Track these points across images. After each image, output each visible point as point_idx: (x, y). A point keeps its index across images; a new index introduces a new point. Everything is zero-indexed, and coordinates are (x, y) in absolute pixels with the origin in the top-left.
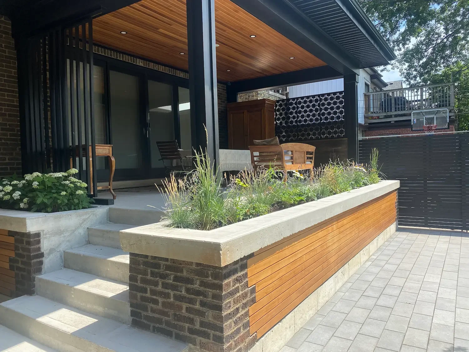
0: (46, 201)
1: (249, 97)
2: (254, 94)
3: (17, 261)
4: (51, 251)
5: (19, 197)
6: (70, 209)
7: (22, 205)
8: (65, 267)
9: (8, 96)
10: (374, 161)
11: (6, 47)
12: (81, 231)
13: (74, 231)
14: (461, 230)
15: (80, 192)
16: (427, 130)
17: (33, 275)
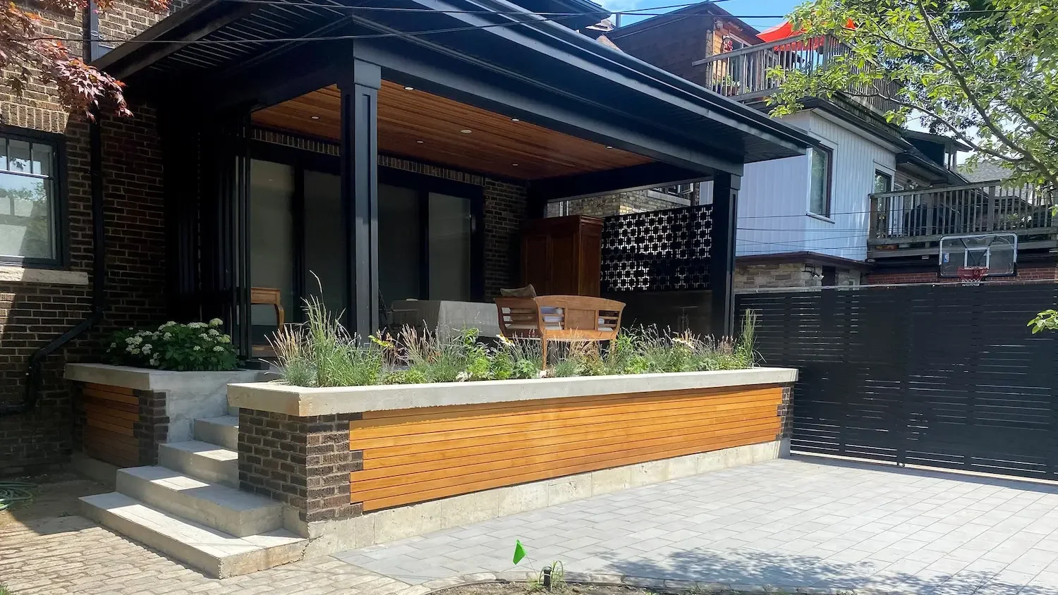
0: (176, 356)
1: (604, 201)
2: (614, 197)
3: (140, 427)
4: (178, 417)
5: (149, 352)
6: (206, 369)
7: (152, 362)
8: (195, 439)
9: (151, 215)
10: (748, 332)
11: (148, 146)
12: (218, 398)
13: (207, 397)
14: (895, 463)
15: (218, 348)
16: (969, 277)
17: (156, 442)
